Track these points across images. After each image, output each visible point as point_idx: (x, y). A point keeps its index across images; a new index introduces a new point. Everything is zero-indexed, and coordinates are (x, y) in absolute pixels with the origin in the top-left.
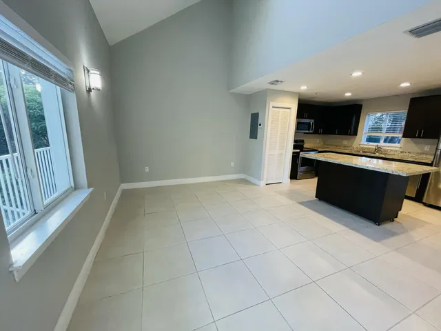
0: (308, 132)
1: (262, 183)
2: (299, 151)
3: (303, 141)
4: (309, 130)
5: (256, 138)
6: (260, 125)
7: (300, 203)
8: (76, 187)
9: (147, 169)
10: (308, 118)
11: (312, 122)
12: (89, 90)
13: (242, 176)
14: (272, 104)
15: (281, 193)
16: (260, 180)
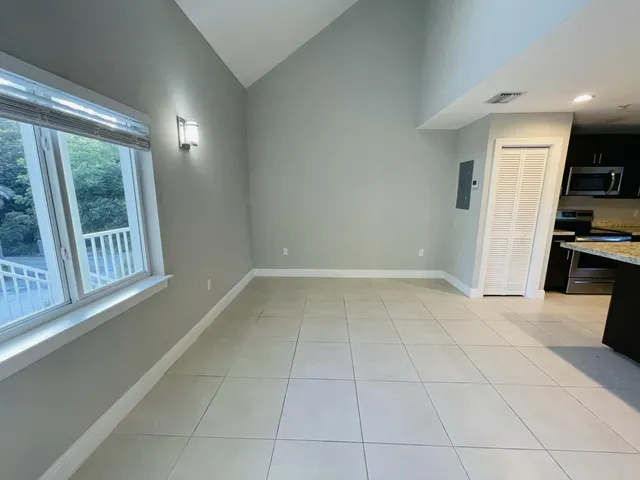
0: (603, 193)
1: (475, 293)
2: (573, 233)
3: (590, 214)
4: (606, 190)
5: (468, 209)
6: (475, 183)
7: (552, 348)
8: (152, 273)
9: (286, 251)
10: (604, 164)
11: (614, 172)
12: (185, 147)
13: (441, 274)
14: (500, 142)
15: (513, 318)
16: (471, 287)
